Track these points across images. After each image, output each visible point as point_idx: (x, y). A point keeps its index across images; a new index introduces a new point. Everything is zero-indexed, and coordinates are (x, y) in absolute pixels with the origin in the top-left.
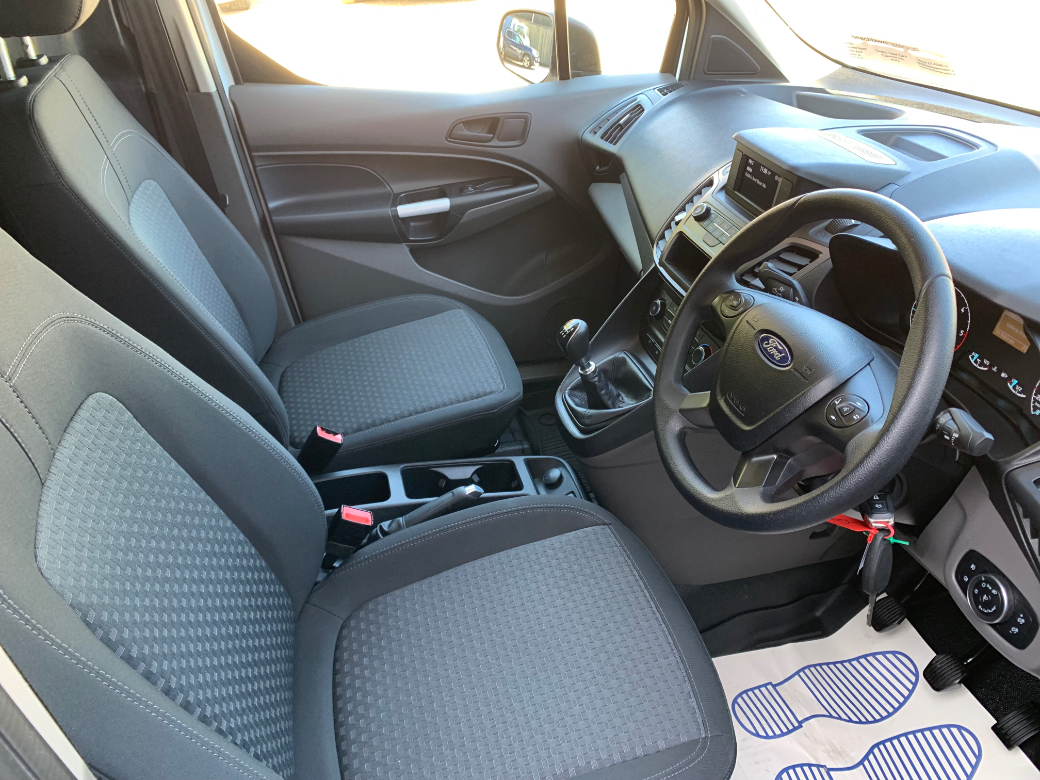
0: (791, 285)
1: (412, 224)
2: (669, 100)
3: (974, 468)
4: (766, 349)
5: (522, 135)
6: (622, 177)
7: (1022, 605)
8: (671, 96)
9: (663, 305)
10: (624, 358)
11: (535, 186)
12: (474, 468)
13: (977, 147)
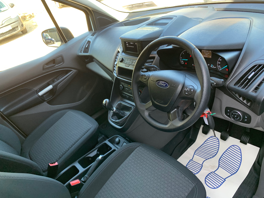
0: (154, 67)
1: (44, 96)
2: (95, 37)
3: (216, 88)
4: (160, 85)
5: (63, 60)
6: (94, 59)
7: (244, 114)
8: (95, 36)
9: (123, 86)
10: (120, 103)
11: (72, 71)
12: (96, 150)
13: (173, 18)
